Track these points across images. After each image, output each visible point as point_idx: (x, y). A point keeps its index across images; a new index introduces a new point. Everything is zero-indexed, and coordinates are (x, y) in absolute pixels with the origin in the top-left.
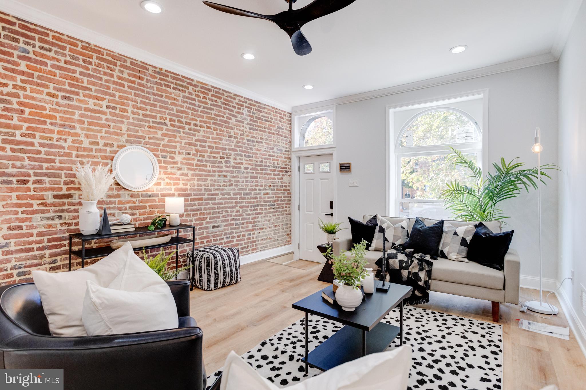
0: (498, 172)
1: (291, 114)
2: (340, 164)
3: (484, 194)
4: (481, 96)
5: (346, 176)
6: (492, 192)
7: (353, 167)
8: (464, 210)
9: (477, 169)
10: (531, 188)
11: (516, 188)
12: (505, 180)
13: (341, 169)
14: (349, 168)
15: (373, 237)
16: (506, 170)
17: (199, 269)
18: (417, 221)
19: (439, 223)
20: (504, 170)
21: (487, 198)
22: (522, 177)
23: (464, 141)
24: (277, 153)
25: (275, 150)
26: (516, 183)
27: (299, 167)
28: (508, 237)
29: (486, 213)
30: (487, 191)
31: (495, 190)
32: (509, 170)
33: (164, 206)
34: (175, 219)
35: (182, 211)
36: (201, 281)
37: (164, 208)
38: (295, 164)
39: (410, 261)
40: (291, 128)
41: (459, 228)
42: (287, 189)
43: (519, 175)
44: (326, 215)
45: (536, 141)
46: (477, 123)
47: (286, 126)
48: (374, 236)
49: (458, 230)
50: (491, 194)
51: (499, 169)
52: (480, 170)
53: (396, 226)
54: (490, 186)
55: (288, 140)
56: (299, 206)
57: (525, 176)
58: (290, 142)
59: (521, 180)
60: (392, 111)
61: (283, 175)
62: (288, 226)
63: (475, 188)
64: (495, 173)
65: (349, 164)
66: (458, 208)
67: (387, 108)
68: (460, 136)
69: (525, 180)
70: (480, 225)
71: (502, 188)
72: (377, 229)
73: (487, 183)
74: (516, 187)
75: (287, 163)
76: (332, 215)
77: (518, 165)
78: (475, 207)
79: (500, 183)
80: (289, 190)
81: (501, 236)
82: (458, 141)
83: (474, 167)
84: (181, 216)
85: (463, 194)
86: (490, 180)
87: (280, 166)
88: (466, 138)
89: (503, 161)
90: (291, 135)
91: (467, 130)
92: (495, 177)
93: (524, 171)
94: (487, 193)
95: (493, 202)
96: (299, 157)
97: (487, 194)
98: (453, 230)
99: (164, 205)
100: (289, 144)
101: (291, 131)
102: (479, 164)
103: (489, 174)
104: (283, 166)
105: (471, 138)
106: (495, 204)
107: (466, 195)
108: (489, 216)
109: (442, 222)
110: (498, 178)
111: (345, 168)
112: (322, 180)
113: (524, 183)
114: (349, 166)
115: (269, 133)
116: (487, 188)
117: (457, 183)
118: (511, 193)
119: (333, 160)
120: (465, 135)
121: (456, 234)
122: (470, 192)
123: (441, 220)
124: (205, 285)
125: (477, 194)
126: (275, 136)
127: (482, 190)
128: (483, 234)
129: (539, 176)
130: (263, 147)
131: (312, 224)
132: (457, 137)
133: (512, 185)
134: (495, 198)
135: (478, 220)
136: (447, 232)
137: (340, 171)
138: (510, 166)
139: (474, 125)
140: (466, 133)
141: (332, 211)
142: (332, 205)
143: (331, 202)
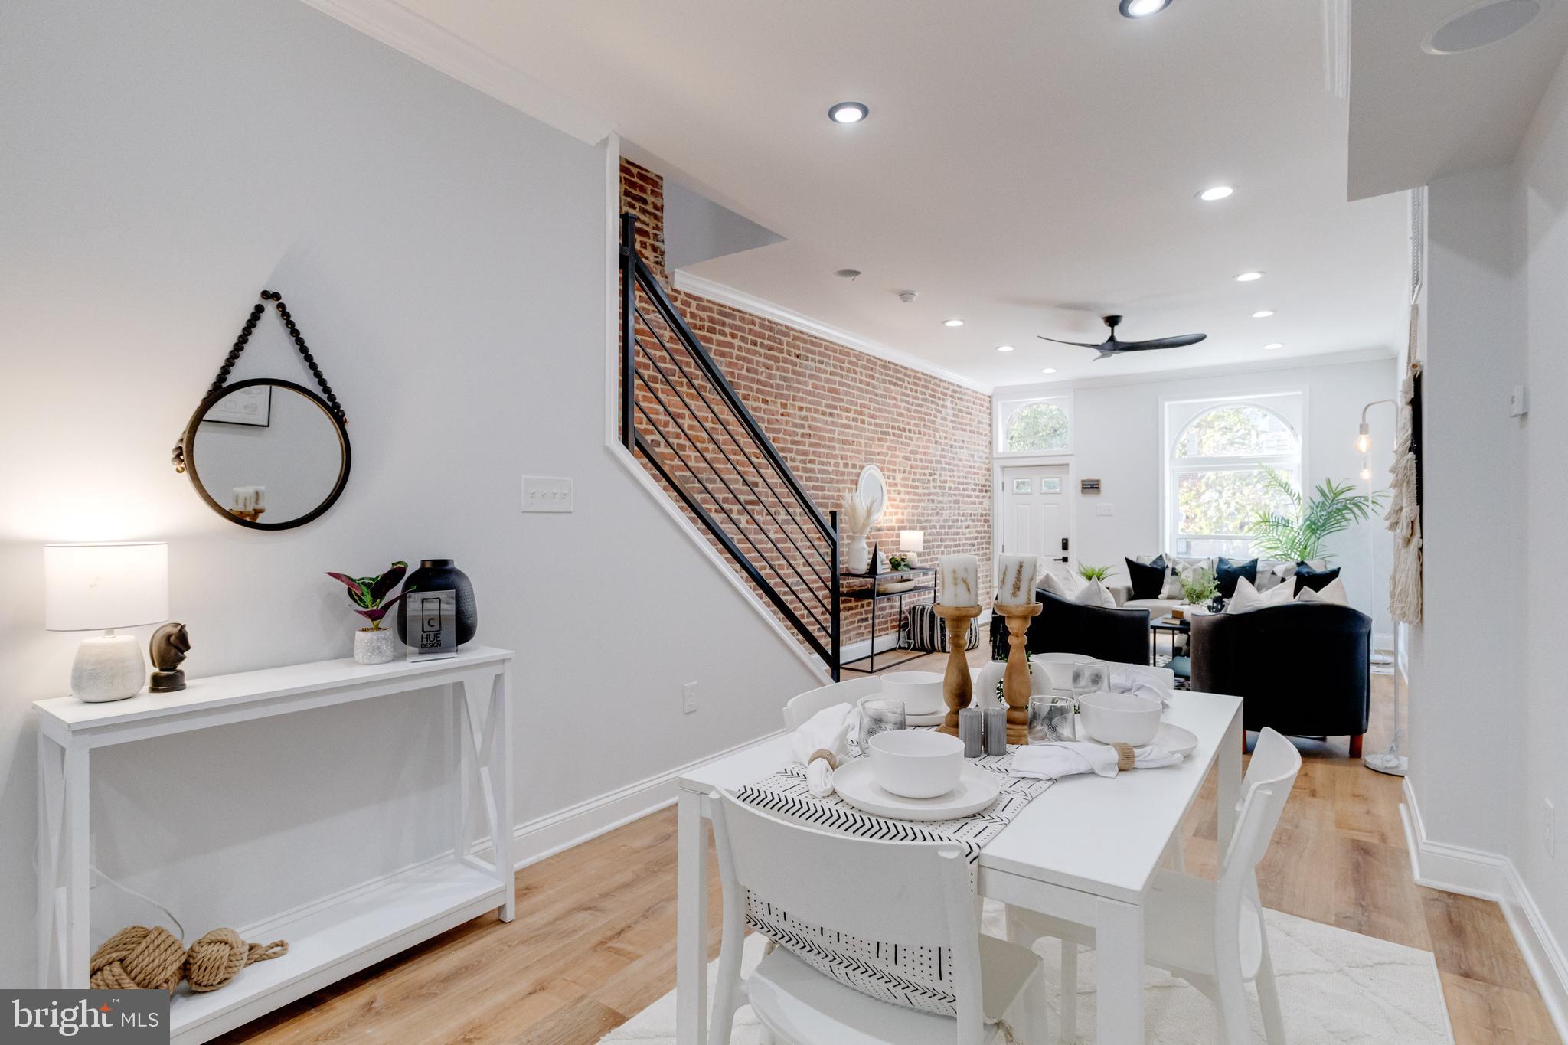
0: (1322, 498)
1: (990, 397)
2: (1083, 481)
3: (1304, 527)
4: (1300, 393)
5: (1091, 499)
6: (1315, 524)
7: (1103, 487)
8: (1278, 547)
9: (1295, 494)
10: (1361, 519)
11: (1347, 520)
12: (1331, 508)
13: (1083, 488)
14: (1097, 488)
15: (1163, 583)
16: (1332, 495)
17: (941, 625)
18: (1221, 560)
19: (1252, 561)
20: (1331, 496)
21: (1308, 531)
22: (1351, 506)
23: (1274, 452)
24: (978, 462)
25: (976, 458)
26: (1344, 512)
27: (1003, 484)
29: (1308, 550)
30: (1308, 522)
31: (1319, 521)
32: (1336, 495)
33: (898, 543)
34: (912, 557)
35: (921, 550)
36: (943, 641)
37: (899, 545)
38: (998, 478)
39: (1219, 606)
40: (991, 420)
41: (1277, 567)
42: (987, 519)
43: (1348, 502)
44: (1055, 560)
45: (1365, 466)
46: (1294, 427)
47: (985, 418)
48: (1164, 581)
49: (1276, 570)
50: (1313, 527)
51: (1323, 494)
52: (1299, 495)
53: (1195, 566)
54: (1313, 516)
55: (989, 439)
56: (1003, 546)
57: (1356, 505)
58: (991, 443)
59: (1350, 509)
60: (1166, 404)
61: (983, 497)
62: (988, 579)
63: (1292, 519)
64: (1318, 498)
65: (1098, 481)
66: (1269, 546)
67: (1159, 400)
68: (1269, 444)
69: (1355, 509)
70: (1301, 564)
71: (1327, 519)
72: (1168, 572)
73: (1308, 512)
74: (1344, 518)
75: (987, 477)
77: (1349, 489)
78: (1293, 544)
79: (1324, 513)
80: (988, 521)
82: (1266, 452)
83: (1292, 491)
84: (919, 555)
85: (1277, 526)
86: (1312, 508)
87: (980, 482)
88: (1277, 448)
89: (1329, 483)
90: (991, 431)
91: (1280, 436)
92: (1319, 503)
93: (1354, 498)
95: (1316, 537)
96: (1004, 468)
97: (1309, 526)
98: (1269, 569)
99: (899, 541)
100: (988, 446)
101: (990, 425)
102: (1297, 487)
103: (1311, 499)
104: (984, 483)
105: (1285, 447)
106: (1319, 539)
107: (1280, 528)
108: (1311, 554)
109: (1255, 562)
110: (1322, 506)
111: (1091, 487)
112: (1047, 506)
113: (1354, 514)
115: (970, 431)
116: (1308, 519)
117: (1271, 513)
118: (1338, 525)
119: (1068, 473)
120: (1276, 443)
121: (1273, 573)
122: (1286, 523)
123: (1251, 560)
124: (938, 644)
125: (1296, 527)
126: (976, 435)
127: (1301, 522)
128: (1307, 573)
129: (1369, 503)
130: (963, 454)
132: (1264, 446)
133: (1338, 515)
134: (1319, 532)
135: (1297, 558)
136: (1262, 572)
137: (1082, 492)
138: (1338, 490)
139: (1289, 431)
140: (1278, 440)
141: (1065, 554)
142: (1065, 545)
143: (1063, 539)
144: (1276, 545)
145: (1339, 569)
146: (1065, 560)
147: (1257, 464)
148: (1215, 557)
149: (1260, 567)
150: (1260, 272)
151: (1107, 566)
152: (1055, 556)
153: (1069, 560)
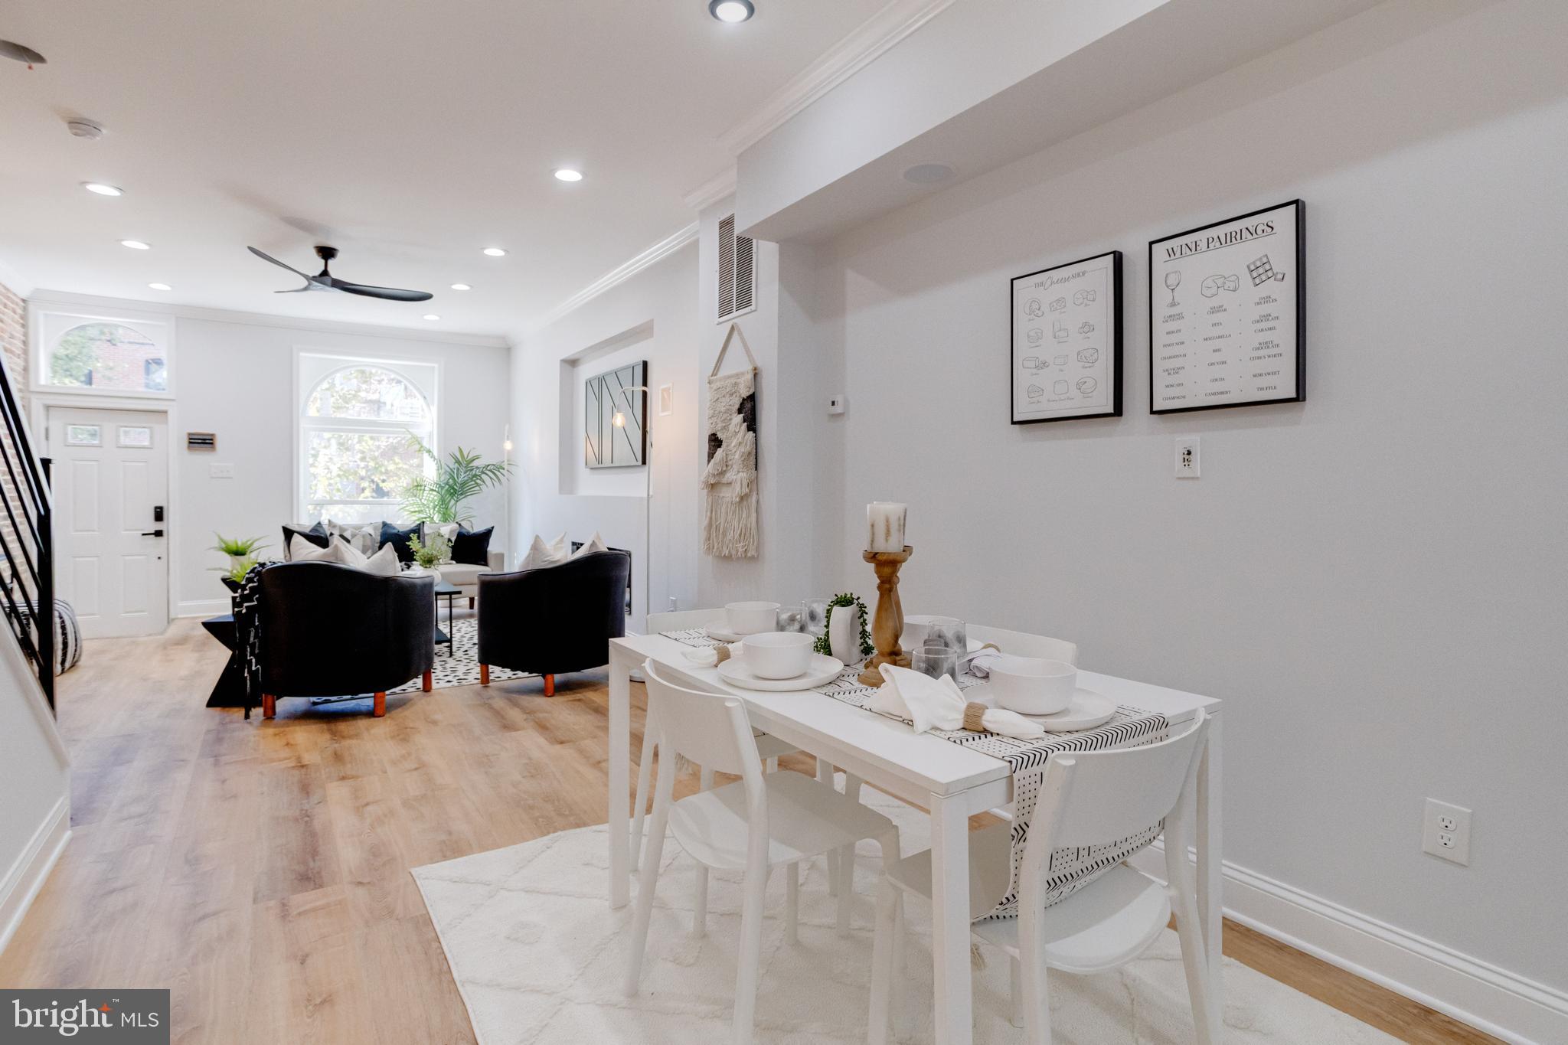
0: (457, 464)
2: (189, 434)
5: (201, 457)
6: (453, 488)
7: (218, 442)
10: (497, 484)
11: (479, 485)
12: (468, 473)
13: (190, 443)
14: (212, 443)
16: (466, 461)
18: (386, 525)
19: (419, 525)
20: (464, 463)
21: (447, 494)
22: (487, 472)
27: (47, 429)
28: (488, 534)
32: (470, 462)
43: (483, 468)
44: (144, 535)
46: (427, 397)
50: (452, 491)
51: (457, 460)
53: (362, 532)
64: (453, 465)
65: (212, 435)
66: (413, 510)
71: (465, 483)
73: (445, 477)
74: (476, 483)
77: (477, 457)
78: (434, 507)
79: (461, 478)
81: (484, 533)
82: (409, 419)
86: (449, 474)
89: (461, 450)
92: (453, 468)
93: (489, 465)
94: (447, 490)
96: (48, 407)
100: (22, 372)
101: (24, 343)
102: (436, 452)
106: (458, 501)
108: (463, 517)
109: (422, 524)
110: (457, 471)
111: (202, 442)
112: (128, 463)
114: (212, 440)
118: (475, 488)
119: (166, 422)
128: (465, 534)
129: (504, 470)
131: (95, 559)
133: (476, 480)
134: (456, 495)
136: (428, 534)
137: (189, 447)
138: (469, 458)
139: (421, 400)
140: (412, 408)
141: (158, 526)
142: (159, 514)
143: (156, 508)
144: (420, 509)
145: (493, 528)
146: (159, 534)
147: (404, 430)
148: (380, 521)
149: (427, 530)
150: (505, 251)
151: (257, 537)
152: (142, 530)
153: (165, 533)
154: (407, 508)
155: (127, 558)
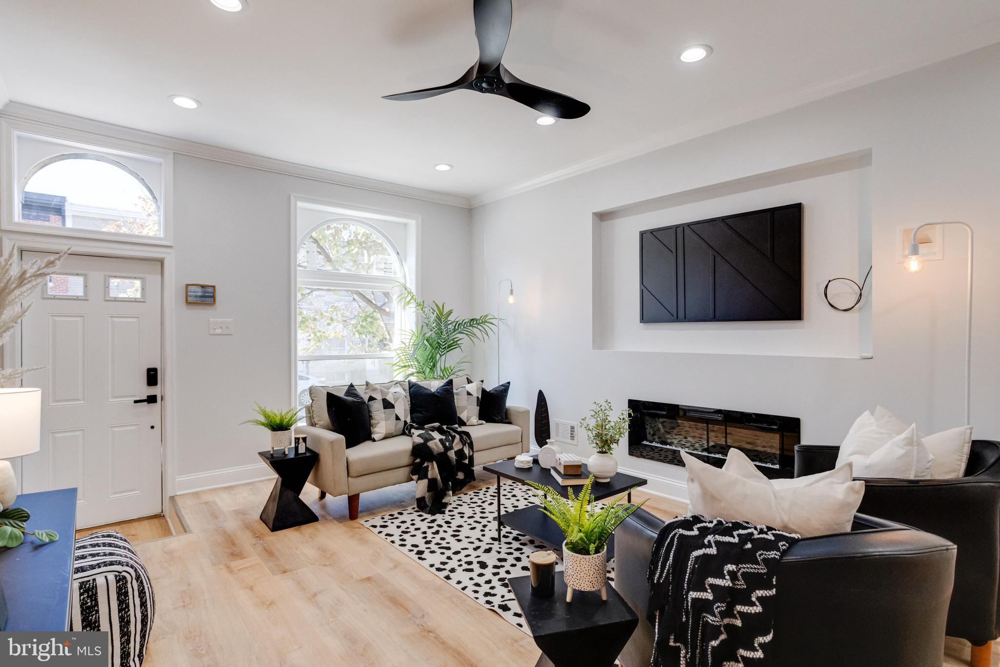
2: (187, 286)
5: (201, 314)
13: (189, 296)
14: (211, 299)
20: (442, 318)
23: (382, 274)
32: (445, 317)
44: (136, 402)
65: (211, 287)
67: (292, 198)
68: (378, 266)
76: (152, 399)
82: (375, 273)
88: (385, 270)
91: (386, 259)
94: (431, 345)
105: (390, 270)
109: (451, 382)
111: (201, 296)
112: (116, 319)
114: (213, 292)
119: (161, 272)
120: (383, 266)
132: (375, 267)
137: (188, 303)
141: (152, 391)
142: (152, 377)
143: (149, 370)
152: (134, 396)
153: (159, 399)
154: (398, 364)
155: (116, 429)
